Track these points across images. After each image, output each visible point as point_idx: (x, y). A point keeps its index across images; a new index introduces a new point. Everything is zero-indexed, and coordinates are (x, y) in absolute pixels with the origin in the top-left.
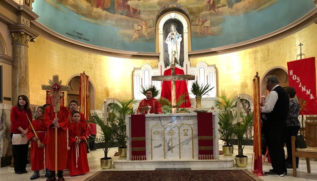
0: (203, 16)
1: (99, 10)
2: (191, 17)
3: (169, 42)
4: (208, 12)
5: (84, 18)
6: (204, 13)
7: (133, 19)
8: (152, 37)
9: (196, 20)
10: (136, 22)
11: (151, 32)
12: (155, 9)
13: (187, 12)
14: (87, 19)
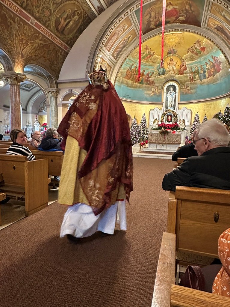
0: (187, 84)
1: (137, 83)
2: (181, 85)
3: (169, 96)
4: (189, 82)
5: (130, 88)
6: (188, 83)
7: (151, 86)
8: (160, 94)
9: (183, 86)
10: (153, 87)
11: (160, 92)
12: (163, 81)
13: (179, 82)
14: (131, 88)
